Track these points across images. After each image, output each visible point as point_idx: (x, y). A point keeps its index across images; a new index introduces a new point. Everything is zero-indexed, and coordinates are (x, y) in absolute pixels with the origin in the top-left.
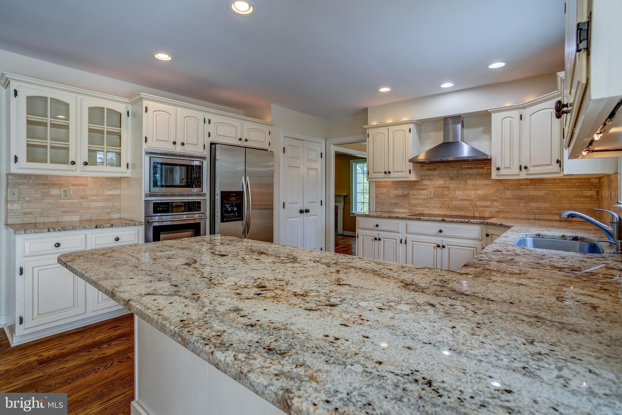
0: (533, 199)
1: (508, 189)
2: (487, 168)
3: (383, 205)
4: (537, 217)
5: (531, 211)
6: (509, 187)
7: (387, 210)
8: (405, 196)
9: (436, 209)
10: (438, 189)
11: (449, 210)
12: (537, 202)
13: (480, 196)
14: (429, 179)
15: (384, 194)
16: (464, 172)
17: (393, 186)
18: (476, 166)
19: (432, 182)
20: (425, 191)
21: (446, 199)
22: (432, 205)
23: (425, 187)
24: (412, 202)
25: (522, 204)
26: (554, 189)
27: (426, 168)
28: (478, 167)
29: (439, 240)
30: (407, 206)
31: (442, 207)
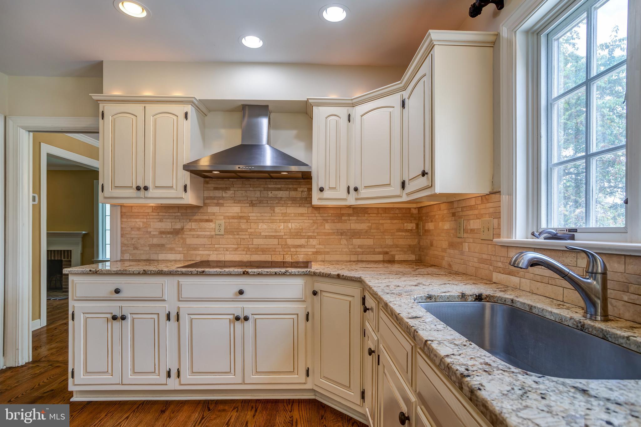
0: (356, 234)
1: (326, 221)
2: (301, 189)
3: (136, 248)
4: (360, 257)
5: (353, 250)
6: (329, 218)
7: (144, 257)
8: (176, 232)
9: (228, 253)
10: (231, 220)
11: (248, 253)
12: (359, 238)
13: (292, 231)
14: (218, 205)
15: (139, 229)
16: (270, 195)
17: (154, 214)
18: (287, 186)
19: (222, 208)
20: (211, 224)
21: (244, 237)
22: (222, 246)
23: (211, 217)
24: (189, 241)
25: (344, 242)
26: (377, 222)
27: (213, 185)
28: (290, 188)
29: (237, 308)
30: (181, 249)
31: (237, 248)
